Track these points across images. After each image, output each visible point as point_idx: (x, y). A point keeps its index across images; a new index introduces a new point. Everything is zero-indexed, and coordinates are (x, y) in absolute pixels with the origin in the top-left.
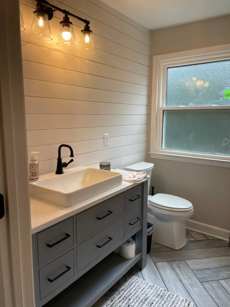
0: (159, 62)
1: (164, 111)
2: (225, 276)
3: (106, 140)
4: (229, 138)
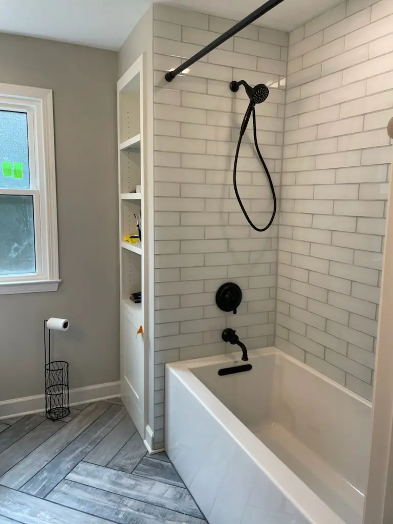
2: (69, 466)
4: (20, 244)
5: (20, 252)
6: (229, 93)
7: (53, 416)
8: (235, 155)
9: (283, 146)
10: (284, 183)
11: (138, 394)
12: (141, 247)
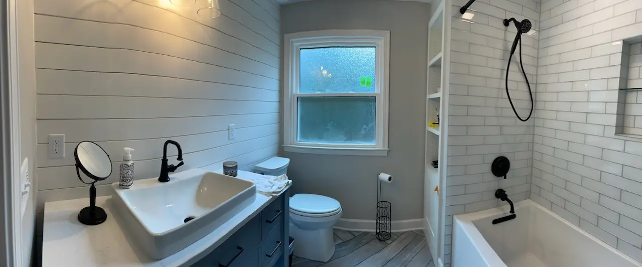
0: (292, 42)
1: (299, 98)
3: (231, 132)
4: (367, 126)
5: (367, 131)
6: (503, 27)
7: (380, 237)
8: (506, 69)
9: (537, 67)
10: (538, 91)
11: (434, 233)
12: (438, 130)
